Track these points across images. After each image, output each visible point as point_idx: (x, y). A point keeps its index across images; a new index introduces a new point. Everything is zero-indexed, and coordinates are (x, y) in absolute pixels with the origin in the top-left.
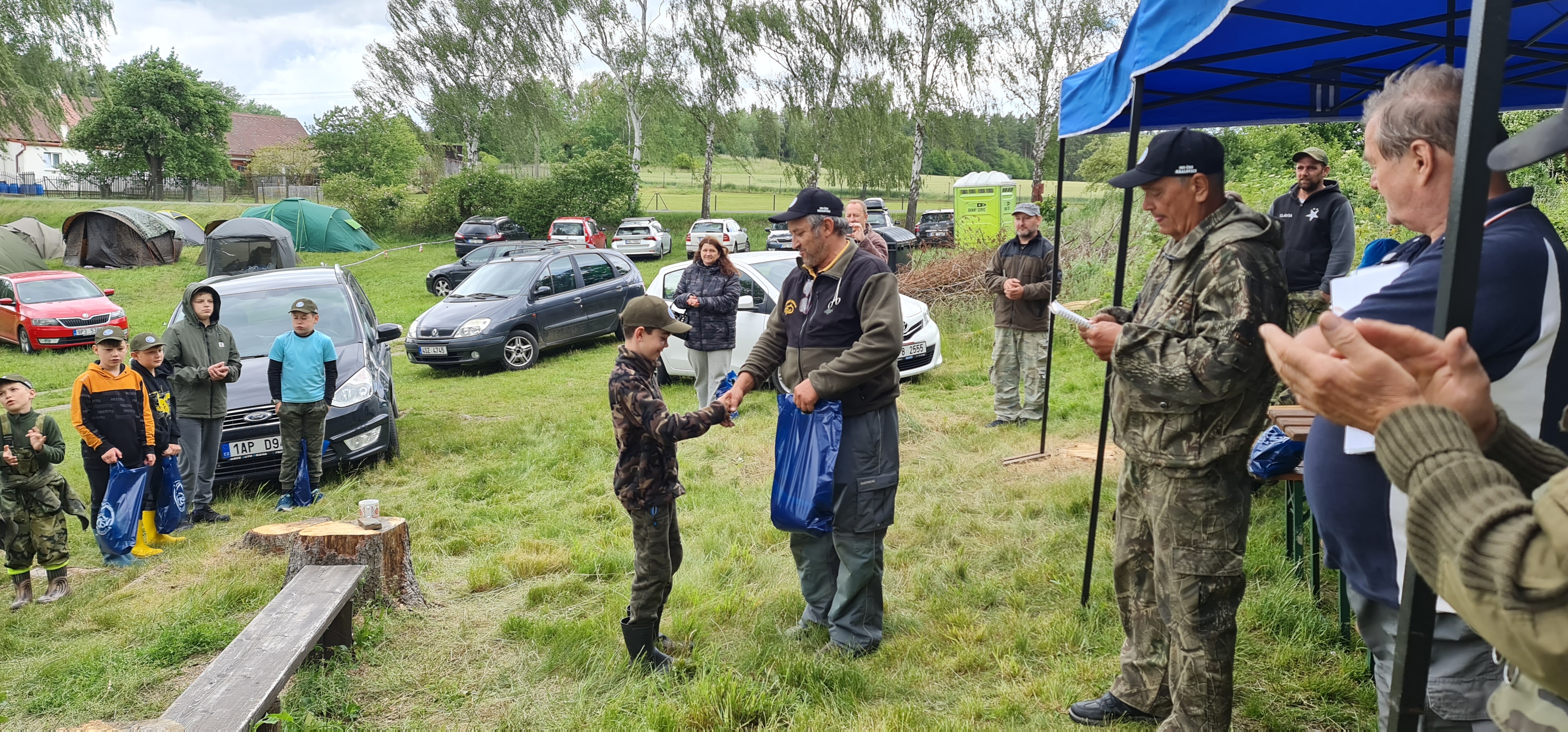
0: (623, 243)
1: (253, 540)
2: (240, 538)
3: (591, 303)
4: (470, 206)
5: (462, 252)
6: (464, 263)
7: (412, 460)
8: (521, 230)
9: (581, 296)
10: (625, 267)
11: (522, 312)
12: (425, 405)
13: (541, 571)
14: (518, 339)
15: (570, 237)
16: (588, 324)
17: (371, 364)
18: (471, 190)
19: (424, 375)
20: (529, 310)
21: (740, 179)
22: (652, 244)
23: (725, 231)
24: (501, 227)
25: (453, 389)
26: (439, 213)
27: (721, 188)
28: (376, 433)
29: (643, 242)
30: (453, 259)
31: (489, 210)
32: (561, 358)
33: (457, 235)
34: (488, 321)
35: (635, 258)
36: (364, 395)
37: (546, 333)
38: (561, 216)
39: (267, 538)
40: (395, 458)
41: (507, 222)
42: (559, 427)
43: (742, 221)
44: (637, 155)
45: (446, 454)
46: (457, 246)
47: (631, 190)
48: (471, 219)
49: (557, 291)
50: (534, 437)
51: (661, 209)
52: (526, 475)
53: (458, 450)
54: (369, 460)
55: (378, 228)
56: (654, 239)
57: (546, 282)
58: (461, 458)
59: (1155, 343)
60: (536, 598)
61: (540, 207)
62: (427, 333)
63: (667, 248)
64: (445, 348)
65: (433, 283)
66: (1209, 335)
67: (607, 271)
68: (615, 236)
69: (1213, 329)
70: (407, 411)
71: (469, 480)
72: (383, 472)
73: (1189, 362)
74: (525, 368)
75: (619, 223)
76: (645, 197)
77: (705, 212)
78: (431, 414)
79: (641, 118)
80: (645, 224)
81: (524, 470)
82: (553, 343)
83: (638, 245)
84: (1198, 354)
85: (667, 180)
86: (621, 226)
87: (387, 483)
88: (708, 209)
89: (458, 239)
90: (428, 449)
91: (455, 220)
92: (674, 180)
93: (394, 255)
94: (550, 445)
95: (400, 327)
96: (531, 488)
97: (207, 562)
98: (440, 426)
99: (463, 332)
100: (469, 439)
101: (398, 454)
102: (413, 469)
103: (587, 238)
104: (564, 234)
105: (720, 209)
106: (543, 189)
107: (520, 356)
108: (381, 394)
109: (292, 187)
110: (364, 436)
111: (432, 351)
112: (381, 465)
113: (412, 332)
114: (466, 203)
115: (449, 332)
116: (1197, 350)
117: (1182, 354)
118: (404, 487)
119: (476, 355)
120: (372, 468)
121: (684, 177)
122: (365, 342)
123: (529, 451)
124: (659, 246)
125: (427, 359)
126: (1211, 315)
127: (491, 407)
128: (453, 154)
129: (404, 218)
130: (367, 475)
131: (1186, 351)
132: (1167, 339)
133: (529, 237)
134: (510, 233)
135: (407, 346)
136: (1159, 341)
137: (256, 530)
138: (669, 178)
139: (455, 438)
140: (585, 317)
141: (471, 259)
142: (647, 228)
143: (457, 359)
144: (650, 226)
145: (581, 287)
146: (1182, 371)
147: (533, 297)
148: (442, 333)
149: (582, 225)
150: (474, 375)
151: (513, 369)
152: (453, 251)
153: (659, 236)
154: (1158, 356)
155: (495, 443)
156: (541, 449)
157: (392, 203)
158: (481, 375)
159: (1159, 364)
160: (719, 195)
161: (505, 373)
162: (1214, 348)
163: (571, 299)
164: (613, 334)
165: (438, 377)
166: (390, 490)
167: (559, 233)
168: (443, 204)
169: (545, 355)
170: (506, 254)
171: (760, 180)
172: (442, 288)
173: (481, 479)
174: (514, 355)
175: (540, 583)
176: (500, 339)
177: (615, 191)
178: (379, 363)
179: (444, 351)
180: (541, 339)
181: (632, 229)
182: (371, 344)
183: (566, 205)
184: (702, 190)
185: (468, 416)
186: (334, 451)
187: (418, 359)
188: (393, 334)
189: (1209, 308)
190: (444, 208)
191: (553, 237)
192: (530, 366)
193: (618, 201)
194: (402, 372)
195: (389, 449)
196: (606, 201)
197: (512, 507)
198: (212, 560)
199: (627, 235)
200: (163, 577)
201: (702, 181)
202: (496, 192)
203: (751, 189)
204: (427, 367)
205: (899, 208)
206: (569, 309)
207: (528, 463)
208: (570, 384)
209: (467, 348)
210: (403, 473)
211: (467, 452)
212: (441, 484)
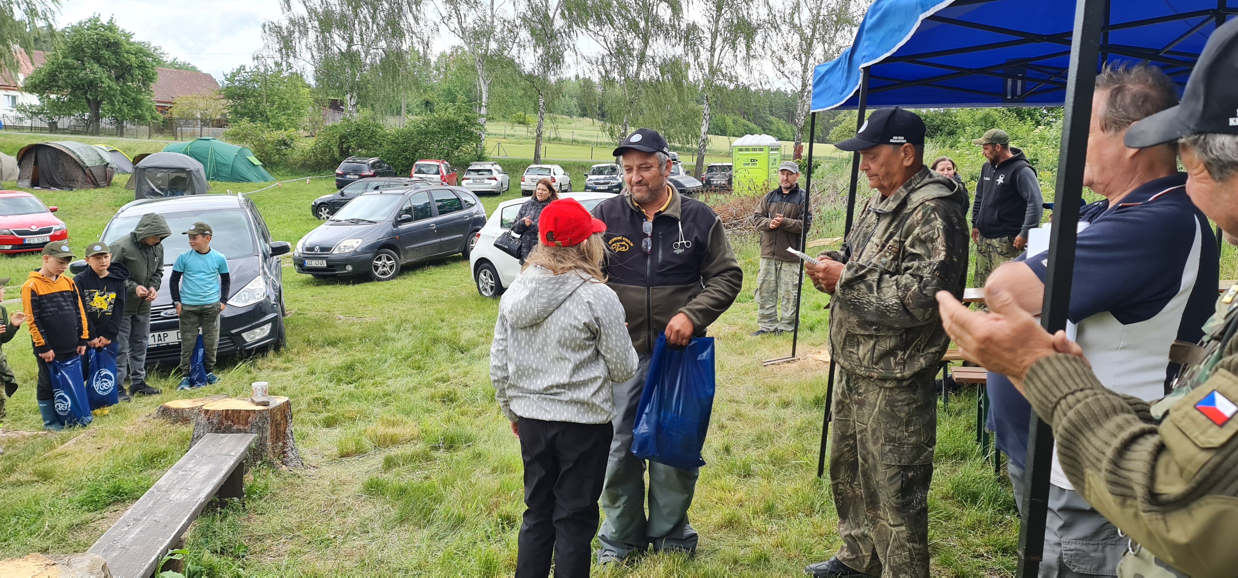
0: (471, 181)
1: (165, 412)
2: (154, 410)
3: (443, 229)
4: (349, 147)
5: (341, 184)
6: (342, 194)
7: (295, 350)
8: (389, 168)
9: (435, 223)
10: (472, 201)
11: (388, 234)
12: (307, 307)
13: (394, 441)
14: (384, 256)
15: (429, 176)
16: (440, 245)
17: (265, 273)
18: (350, 135)
19: (307, 283)
20: (393, 233)
21: (565, 134)
22: (494, 183)
23: (552, 175)
24: (373, 166)
25: (330, 295)
26: (323, 153)
27: (550, 140)
28: (267, 328)
29: (487, 181)
30: (334, 190)
31: (364, 152)
32: (418, 272)
33: (338, 171)
34: (360, 241)
35: (480, 194)
36: (259, 298)
37: (406, 252)
38: (422, 159)
39: (176, 410)
40: (282, 349)
41: (378, 162)
42: (415, 327)
43: (566, 167)
44: (484, 111)
45: (323, 347)
46: (337, 180)
47: (479, 139)
48: (350, 159)
49: (417, 219)
50: (394, 335)
51: (502, 156)
52: (386, 365)
53: (333, 343)
54: (262, 350)
55: (274, 163)
56: (495, 179)
57: (408, 211)
58: (335, 350)
59: (873, 278)
60: (389, 464)
61: (405, 150)
62: (311, 249)
63: (505, 186)
64: (325, 262)
65: (317, 209)
66: (916, 273)
67: (457, 204)
68: (465, 176)
69: (918, 268)
70: (293, 312)
71: (341, 368)
72: (272, 360)
73: (900, 294)
74: (388, 279)
75: (468, 166)
76: (489, 146)
77: (537, 159)
78: (312, 314)
79: (487, 82)
80: (488, 166)
81: (386, 361)
82: (412, 260)
83: (483, 183)
84: (907, 288)
85: (508, 132)
86: (470, 168)
87: (275, 369)
88: (539, 157)
89: (338, 175)
90: (309, 342)
91: (336, 159)
92: (513, 133)
93: (287, 186)
94: (407, 341)
95: (289, 244)
96: (390, 375)
97: (127, 428)
98: (319, 324)
99: (340, 249)
100: (342, 335)
101: (284, 346)
102: (296, 358)
103: (442, 177)
104: (423, 173)
105: (549, 157)
106: (406, 137)
107: (385, 269)
108: (273, 298)
109: (205, 129)
110: (257, 330)
111: (314, 264)
112: (271, 353)
113: (298, 249)
114: (345, 146)
115: (329, 249)
116: (906, 285)
117: (895, 287)
118: (289, 372)
119: (349, 268)
120: (263, 356)
121: (521, 130)
122: (261, 255)
123: (390, 346)
124: (500, 185)
125: (310, 270)
126: (915, 257)
127: (360, 310)
128: (336, 106)
129: (295, 157)
130: (259, 362)
131: (897, 285)
132: (881, 274)
133: (396, 175)
134: (379, 171)
135: (295, 259)
136: (876, 276)
137: (168, 404)
138: (509, 131)
139: (331, 334)
140: (438, 240)
141: (347, 190)
142: (490, 171)
143: (335, 271)
144: (492, 168)
145: (436, 216)
146: (894, 301)
147: (398, 222)
148: (323, 249)
149: (438, 166)
150: (348, 283)
151: (379, 280)
152: (333, 184)
153: (500, 177)
154: (875, 289)
155: (362, 339)
156: (399, 345)
157: (285, 144)
158: (354, 284)
159: (876, 295)
160: (548, 145)
161: (373, 283)
162: (920, 283)
163: (428, 225)
164: (461, 254)
165: (318, 285)
166: (277, 374)
167: (420, 172)
168: (326, 146)
169: (405, 270)
170: (377, 188)
171: (581, 135)
172: (324, 213)
173: (350, 367)
174: (380, 269)
175: (394, 452)
176: (369, 255)
177: (466, 139)
178: (271, 273)
179: (324, 264)
180: (402, 257)
181: (478, 171)
182: (265, 257)
183: (426, 150)
184: (534, 141)
185: (341, 317)
186: (233, 342)
187: (303, 270)
188: (283, 250)
189: (915, 251)
190: (327, 148)
191: (415, 175)
192: (393, 277)
193: (467, 148)
194: (290, 279)
195: (278, 341)
196: (457, 148)
197: (374, 390)
198: (131, 427)
199: (474, 175)
200: (91, 439)
201: (535, 134)
202: (369, 138)
203: (574, 142)
204: (310, 276)
205: (688, 160)
206: (425, 233)
207: (388, 355)
208: (425, 293)
209: (343, 262)
210: (288, 361)
211: (340, 344)
212: (318, 370)
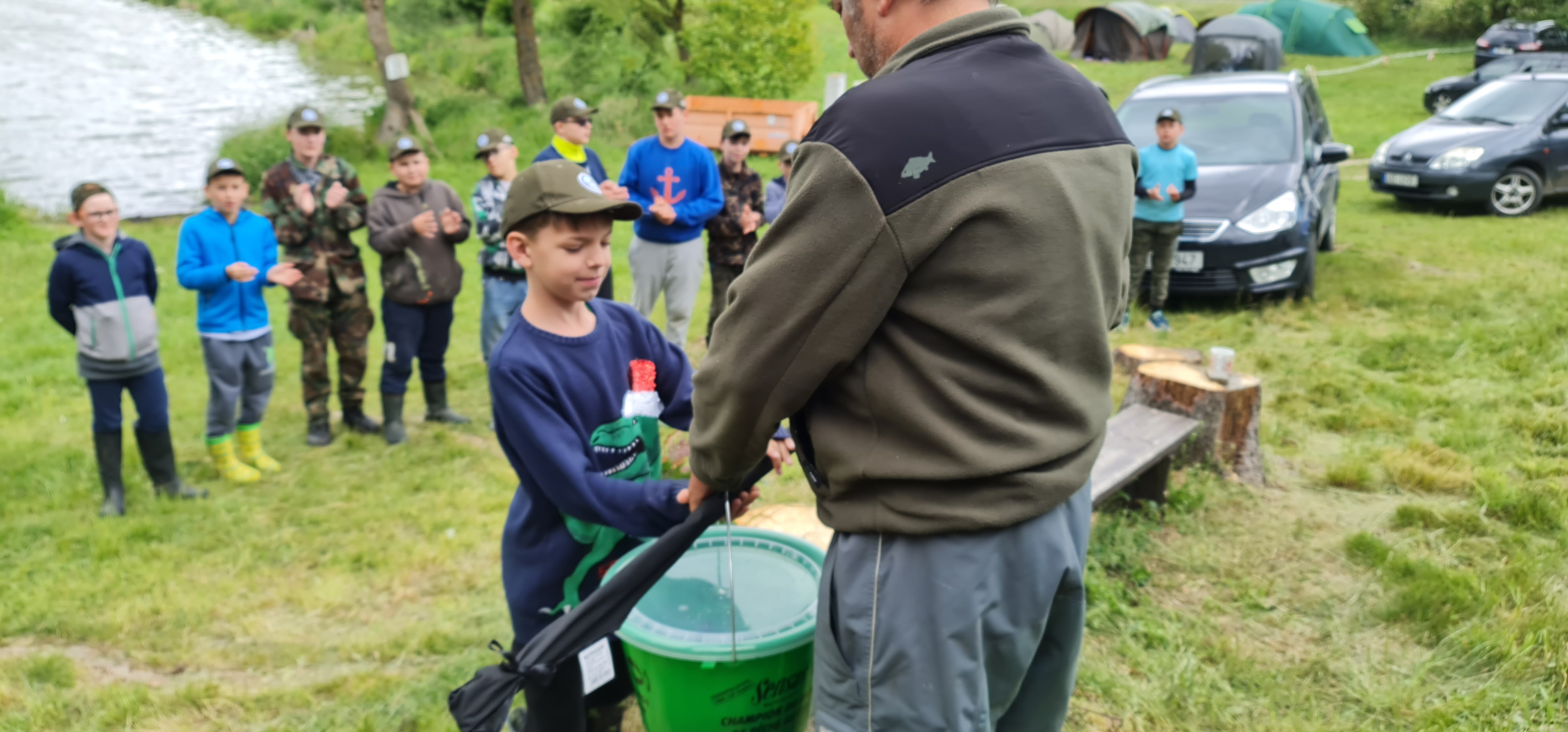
11: (1533, 145)
12: (1369, 242)
14: (1516, 178)
17: (1301, 190)
19: (1381, 207)
20: (1541, 144)
28: (1288, 267)
33: (1481, 42)
36: (1282, 225)
40: (1306, 299)
45: (1367, 306)
46: (1476, 56)
53: (1384, 304)
54: (1276, 296)
60: (1405, 518)
62: (1400, 157)
64: (1415, 178)
70: (1343, 247)
71: (1384, 344)
74: (1515, 216)
78: (1372, 255)
87: (1286, 326)
89: (1479, 48)
90: (1349, 296)
93: (1396, 63)
98: (1378, 270)
99: (1445, 162)
100: (1403, 293)
101: (1310, 295)
107: (1514, 199)
108: (1304, 225)
110: (1273, 268)
111: (1398, 180)
112: (1287, 303)
113: (1378, 156)
115: (1427, 159)
119: (1453, 192)
122: (1302, 162)
125: (1390, 188)
130: (1269, 311)
135: (1365, 171)
139: (1386, 287)
143: (1428, 193)
148: (1418, 159)
150: (1445, 214)
151: (1500, 214)
158: (1455, 216)
161: (1486, 218)
165: (1397, 212)
169: (1550, 204)
173: (1397, 346)
174: (1504, 198)
176: (1493, 175)
178: (1314, 189)
179: (1412, 181)
180: (1552, 183)
182: (1308, 166)
186: (1237, 279)
187: (1380, 187)
188: (1340, 156)
192: (1525, 213)
195: (1301, 288)
204: (1388, 197)
209: (1445, 181)
210: (1308, 317)
211: (1395, 308)
212: (1346, 341)
